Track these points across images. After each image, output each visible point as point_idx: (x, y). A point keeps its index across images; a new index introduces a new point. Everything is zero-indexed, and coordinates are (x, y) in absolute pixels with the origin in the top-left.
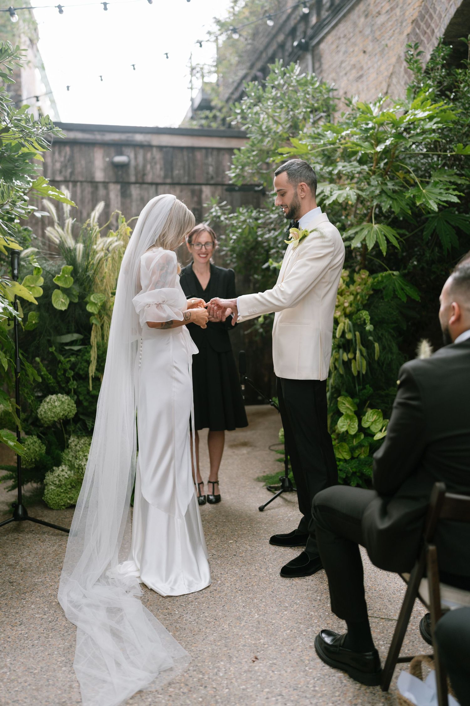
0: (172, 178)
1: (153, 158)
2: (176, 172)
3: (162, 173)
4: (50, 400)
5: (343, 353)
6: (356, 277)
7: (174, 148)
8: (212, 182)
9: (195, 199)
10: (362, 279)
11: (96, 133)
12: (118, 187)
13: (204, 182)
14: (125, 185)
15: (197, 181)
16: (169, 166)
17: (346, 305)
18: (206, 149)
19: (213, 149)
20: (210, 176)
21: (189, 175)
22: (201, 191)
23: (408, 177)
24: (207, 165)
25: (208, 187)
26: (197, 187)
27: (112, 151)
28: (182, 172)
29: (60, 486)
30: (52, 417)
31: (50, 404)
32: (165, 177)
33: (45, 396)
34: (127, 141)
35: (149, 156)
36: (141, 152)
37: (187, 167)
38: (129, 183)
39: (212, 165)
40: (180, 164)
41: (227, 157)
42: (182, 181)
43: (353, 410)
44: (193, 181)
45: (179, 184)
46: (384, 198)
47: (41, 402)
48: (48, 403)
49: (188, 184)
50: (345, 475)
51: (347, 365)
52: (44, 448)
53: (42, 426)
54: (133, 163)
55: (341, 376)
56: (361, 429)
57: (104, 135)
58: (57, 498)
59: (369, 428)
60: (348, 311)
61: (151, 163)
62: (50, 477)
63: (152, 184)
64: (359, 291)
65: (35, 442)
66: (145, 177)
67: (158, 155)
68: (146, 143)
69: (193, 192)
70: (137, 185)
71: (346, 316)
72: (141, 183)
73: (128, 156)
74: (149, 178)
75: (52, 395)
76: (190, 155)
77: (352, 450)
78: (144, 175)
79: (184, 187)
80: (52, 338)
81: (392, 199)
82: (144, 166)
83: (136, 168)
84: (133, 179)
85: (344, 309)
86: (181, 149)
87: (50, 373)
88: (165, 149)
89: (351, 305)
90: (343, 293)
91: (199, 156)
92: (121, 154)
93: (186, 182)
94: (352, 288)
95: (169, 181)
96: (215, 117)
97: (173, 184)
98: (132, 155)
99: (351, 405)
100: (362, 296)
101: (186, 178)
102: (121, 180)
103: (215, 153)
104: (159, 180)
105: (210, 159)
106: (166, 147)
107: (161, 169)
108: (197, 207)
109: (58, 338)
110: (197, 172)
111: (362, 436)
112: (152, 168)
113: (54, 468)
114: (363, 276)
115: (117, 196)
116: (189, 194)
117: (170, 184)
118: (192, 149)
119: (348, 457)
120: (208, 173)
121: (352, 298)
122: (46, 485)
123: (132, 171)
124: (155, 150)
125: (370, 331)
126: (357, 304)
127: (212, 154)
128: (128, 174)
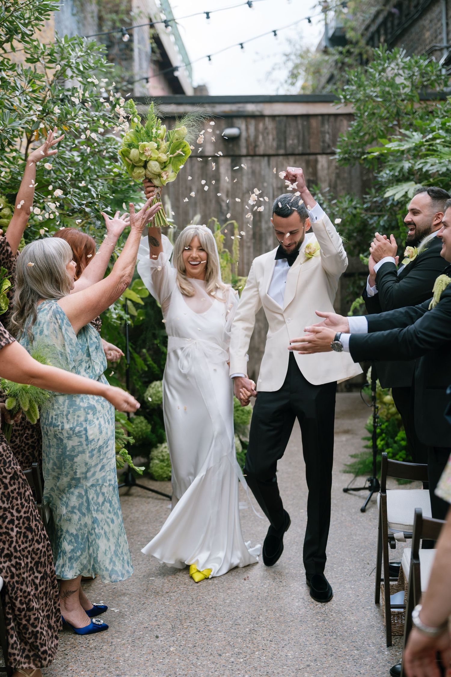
0: (285, 148)
1: (266, 128)
2: (290, 142)
3: (275, 144)
4: (155, 385)
7: (287, 116)
8: (329, 151)
9: (311, 170)
11: (206, 105)
12: (229, 161)
13: (321, 151)
14: (235, 158)
15: (312, 150)
16: (282, 137)
18: (322, 115)
19: (329, 115)
20: (326, 145)
21: (303, 145)
22: (316, 161)
24: (323, 133)
25: (324, 157)
26: (312, 157)
27: (223, 123)
28: (296, 141)
29: (162, 461)
30: (156, 401)
31: (154, 389)
32: (279, 147)
33: (151, 382)
34: (238, 111)
35: (261, 126)
36: (253, 122)
37: (301, 136)
38: (241, 156)
39: (328, 133)
40: (293, 133)
41: (345, 122)
42: (296, 152)
44: (308, 151)
45: (293, 154)
47: (147, 387)
48: (153, 388)
49: (303, 154)
52: (150, 427)
53: (148, 408)
54: (244, 135)
57: (214, 107)
58: (160, 470)
61: (263, 134)
62: (155, 453)
63: (263, 156)
65: (142, 422)
66: (257, 149)
67: (270, 125)
68: (258, 113)
69: (308, 163)
70: (249, 158)
72: (253, 155)
73: (239, 128)
74: (261, 150)
75: (157, 380)
76: (305, 123)
78: (256, 146)
79: (297, 157)
80: (157, 332)
82: (256, 137)
83: (247, 140)
84: (244, 151)
86: (295, 117)
87: (155, 362)
88: (277, 119)
91: (314, 123)
92: (232, 126)
93: (300, 152)
95: (282, 152)
96: (349, 53)
97: (286, 155)
98: (243, 127)
101: (300, 148)
102: (231, 153)
103: (332, 119)
104: (271, 152)
105: (327, 127)
106: (279, 116)
107: (274, 139)
108: (312, 178)
109: (162, 331)
110: (312, 141)
112: (264, 138)
113: (159, 445)
115: (227, 170)
116: (304, 165)
117: (282, 155)
118: (307, 117)
120: (324, 142)
122: (152, 459)
123: (243, 143)
124: (267, 119)
127: (328, 120)
128: (239, 147)
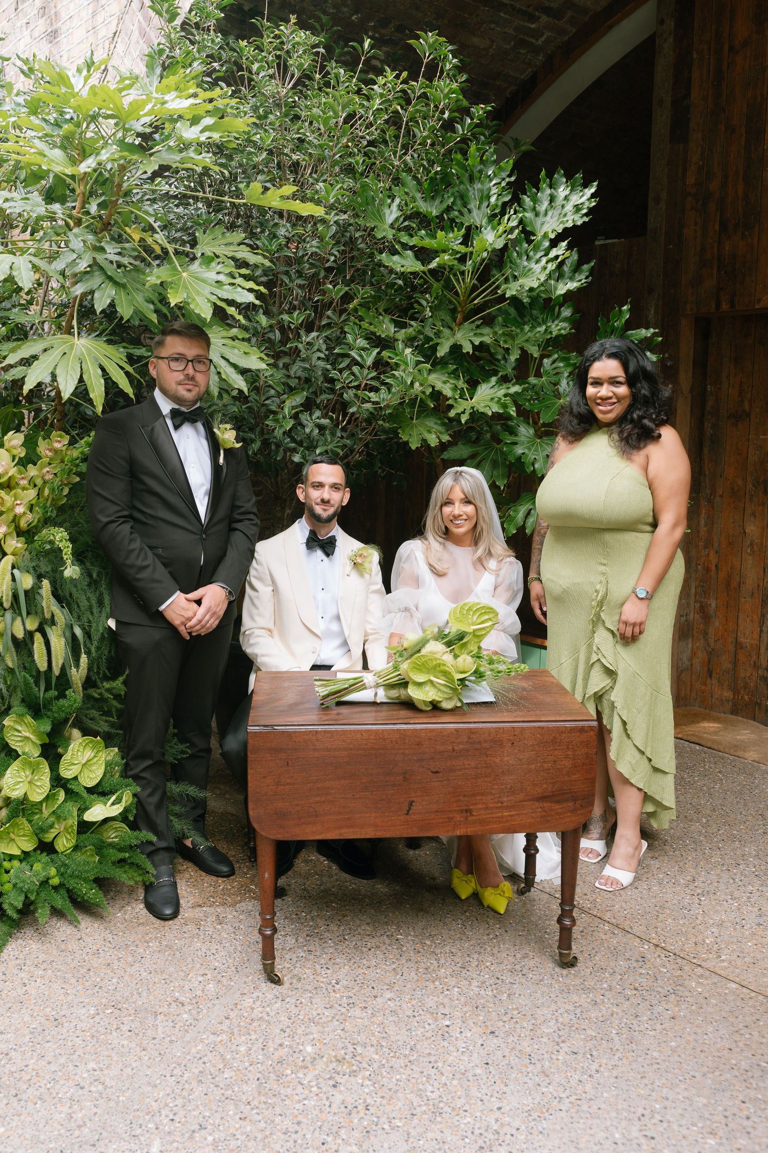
5: (13, 620)
6: (43, 447)
10: (56, 451)
17: (19, 510)
23: (150, 241)
43: (38, 742)
46: (97, 280)
50: (22, 898)
51: (23, 646)
55: (11, 671)
56: (58, 781)
59: (76, 778)
60: (23, 524)
64: (49, 477)
71: (20, 533)
77: (40, 831)
81: (116, 283)
85: (15, 520)
89: (31, 508)
90: (13, 484)
94: (32, 471)
99: (34, 732)
100: (52, 490)
111: (62, 795)
114: (57, 445)
119: (29, 846)
121: (32, 493)
125: (71, 579)
126: (45, 507)
